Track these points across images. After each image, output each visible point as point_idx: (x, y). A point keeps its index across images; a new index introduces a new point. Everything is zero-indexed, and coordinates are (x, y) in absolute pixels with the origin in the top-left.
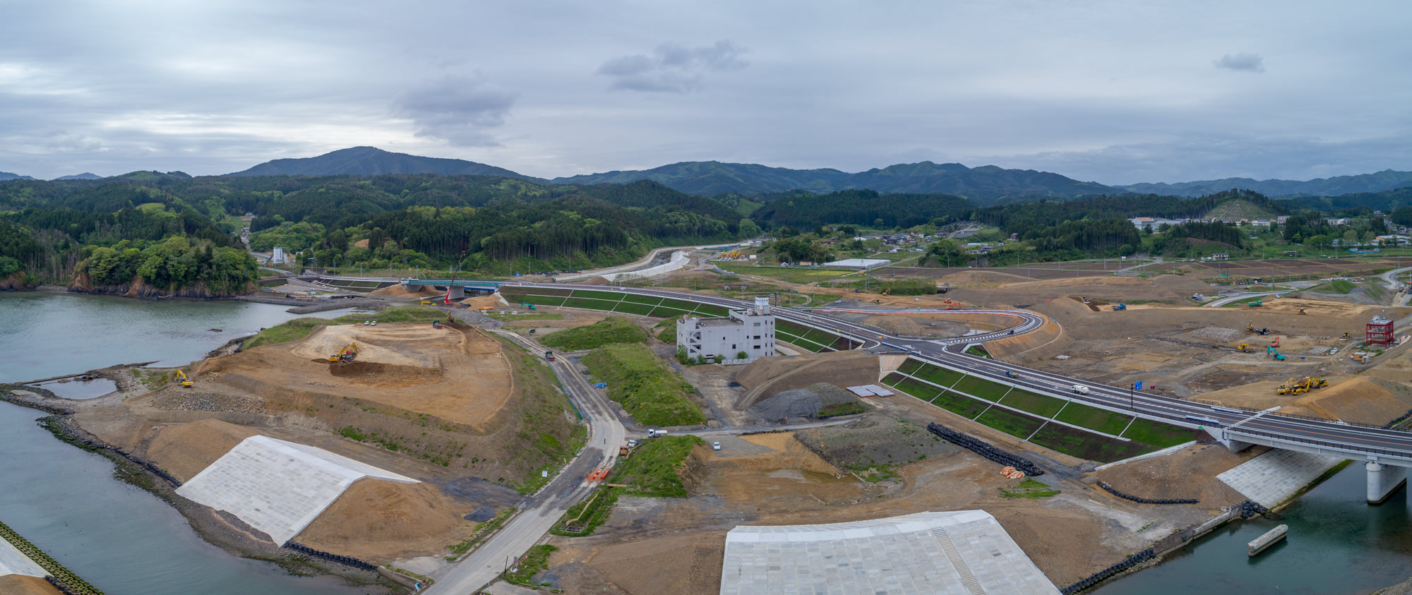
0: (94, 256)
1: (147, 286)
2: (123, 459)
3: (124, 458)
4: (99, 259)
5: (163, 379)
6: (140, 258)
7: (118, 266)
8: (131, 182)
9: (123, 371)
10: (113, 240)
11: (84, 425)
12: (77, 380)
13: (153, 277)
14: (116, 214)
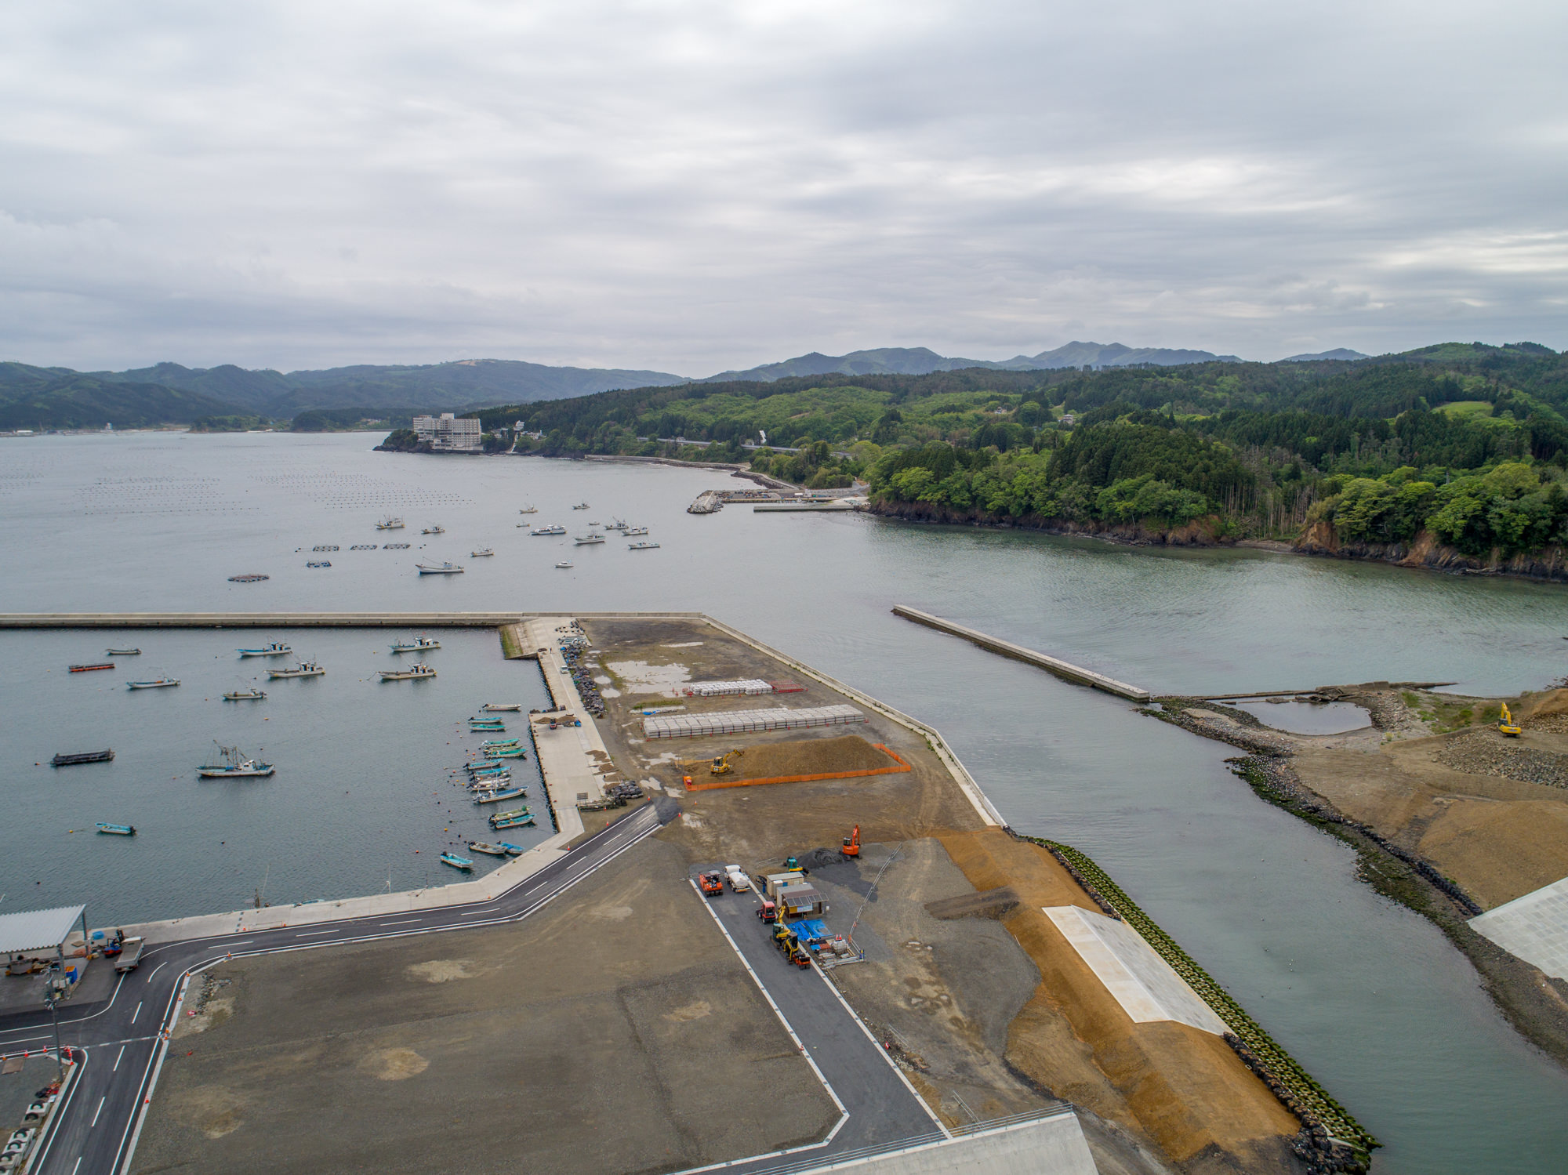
0: (1345, 493)
1: (1444, 550)
2: (1374, 848)
3: (1375, 844)
4: (1355, 499)
5: (1463, 717)
6: (1436, 499)
7: (1389, 512)
8: (1427, 363)
9: (1387, 694)
10: (1384, 466)
11: (1307, 778)
12: (1300, 701)
13: (1458, 534)
14: (1392, 422)
